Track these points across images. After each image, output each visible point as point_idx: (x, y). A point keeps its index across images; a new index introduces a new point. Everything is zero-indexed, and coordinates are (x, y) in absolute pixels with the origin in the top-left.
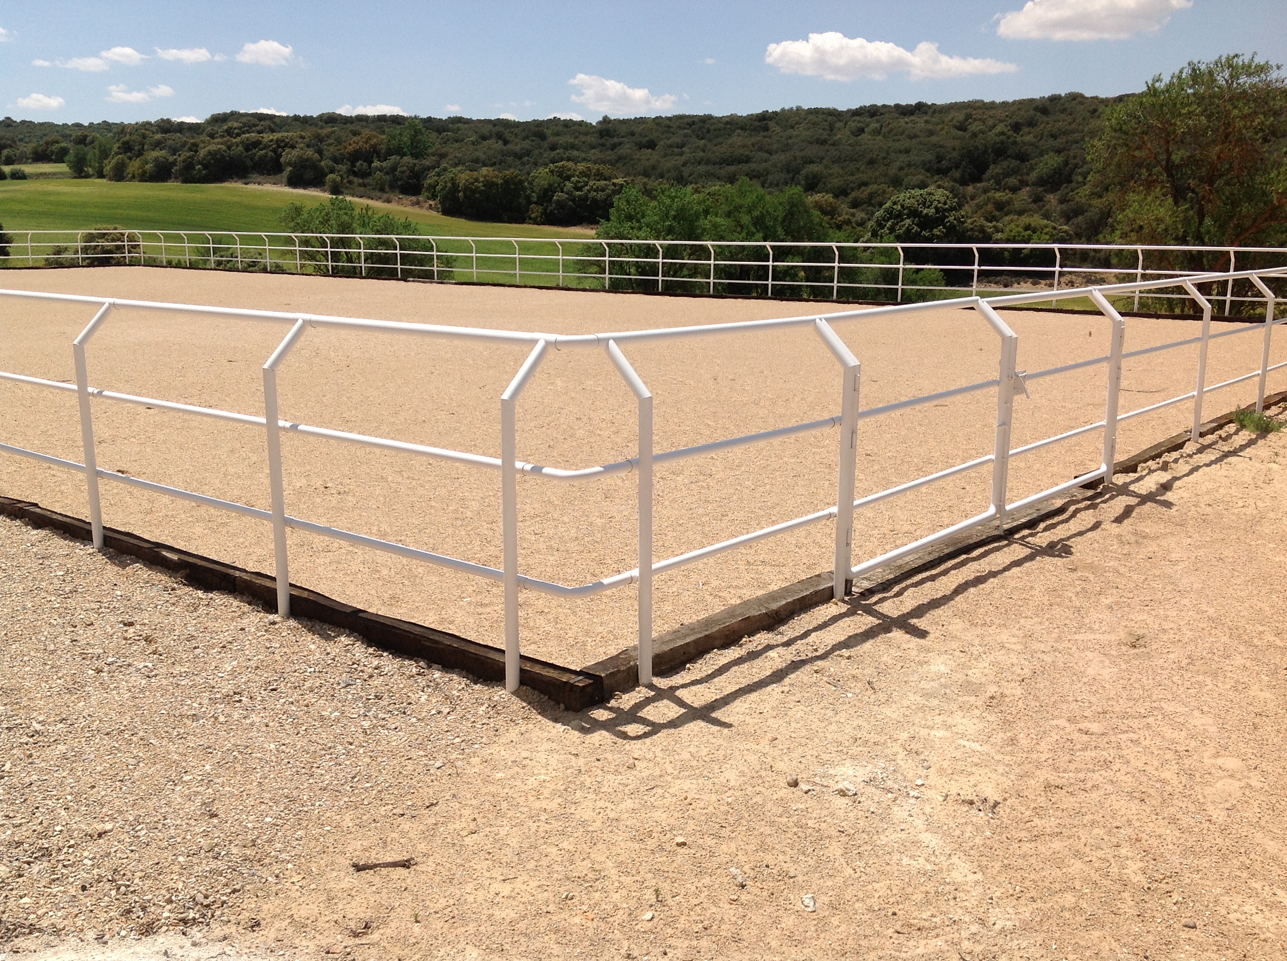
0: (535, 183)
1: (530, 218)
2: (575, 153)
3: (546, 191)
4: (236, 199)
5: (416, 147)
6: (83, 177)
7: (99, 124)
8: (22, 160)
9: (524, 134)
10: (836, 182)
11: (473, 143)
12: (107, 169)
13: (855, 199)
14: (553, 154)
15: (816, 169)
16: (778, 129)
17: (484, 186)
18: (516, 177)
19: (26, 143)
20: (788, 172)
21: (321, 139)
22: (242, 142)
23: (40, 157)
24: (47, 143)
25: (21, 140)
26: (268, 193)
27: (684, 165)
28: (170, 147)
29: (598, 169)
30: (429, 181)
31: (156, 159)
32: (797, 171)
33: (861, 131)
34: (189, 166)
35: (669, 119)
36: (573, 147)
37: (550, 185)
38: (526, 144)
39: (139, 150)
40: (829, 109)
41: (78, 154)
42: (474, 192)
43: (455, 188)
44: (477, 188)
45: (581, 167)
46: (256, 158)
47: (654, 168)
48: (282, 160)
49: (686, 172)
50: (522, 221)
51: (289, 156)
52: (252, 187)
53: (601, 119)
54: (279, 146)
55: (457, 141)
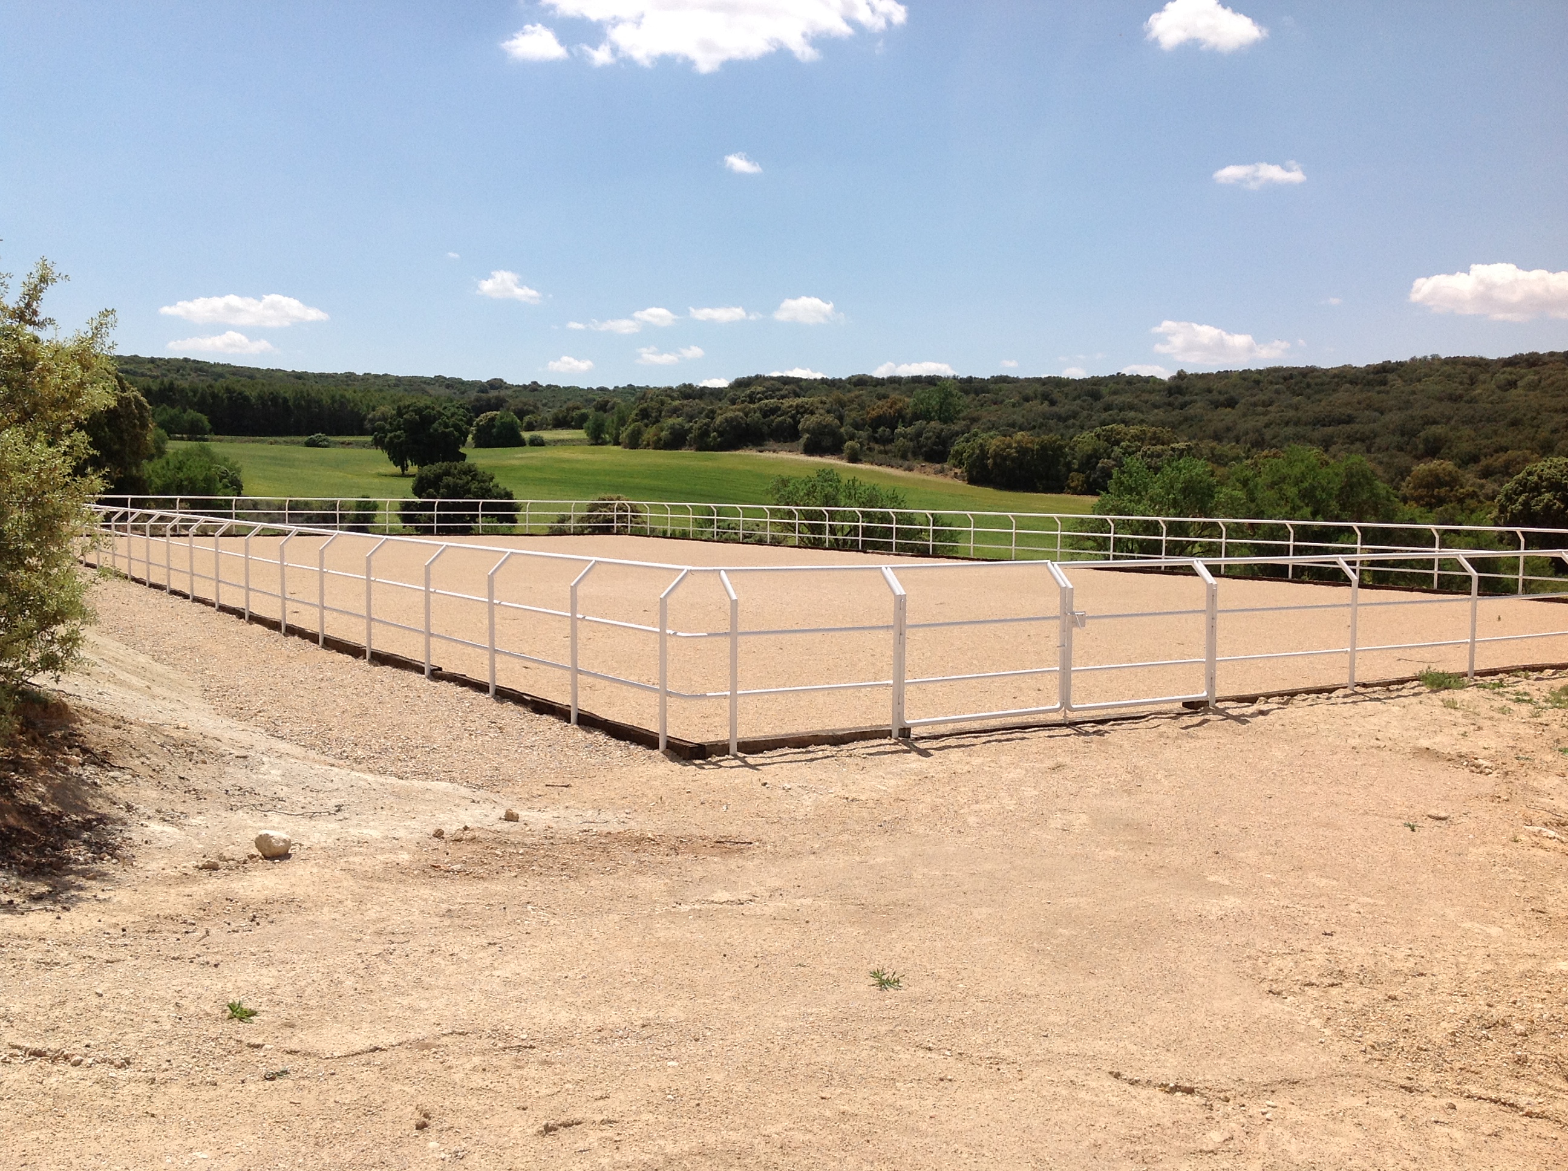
0: (1077, 449)
1: (1069, 488)
2: (1132, 414)
3: (1089, 457)
4: (748, 468)
5: (946, 411)
6: (600, 444)
7: (624, 388)
8: (543, 426)
9: (1075, 393)
10: (1466, 447)
11: (1014, 406)
12: (623, 436)
13: (1488, 466)
14: (1105, 415)
15: (1440, 431)
16: (1399, 383)
17: (1016, 452)
18: (1055, 442)
19: (550, 408)
20: (1403, 435)
21: (842, 404)
22: (760, 409)
23: (560, 423)
24: (568, 409)
25: (544, 405)
26: (782, 462)
27: (1267, 426)
28: (687, 415)
29: (1155, 433)
30: (956, 448)
31: (672, 427)
32: (1414, 434)
33: (1512, 384)
34: (704, 433)
35: (1259, 372)
36: (1131, 408)
37: (1095, 451)
38: (1075, 406)
39: (656, 417)
40: (1474, 358)
41: (597, 420)
42: (1005, 458)
43: (984, 454)
44: (1009, 454)
45: (1133, 430)
46: (774, 424)
47: (1228, 429)
48: (800, 427)
49: (1268, 434)
50: (1060, 490)
51: (807, 422)
52: (767, 455)
53: (1175, 374)
54: (798, 412)
55: (995, 404)
